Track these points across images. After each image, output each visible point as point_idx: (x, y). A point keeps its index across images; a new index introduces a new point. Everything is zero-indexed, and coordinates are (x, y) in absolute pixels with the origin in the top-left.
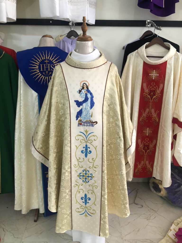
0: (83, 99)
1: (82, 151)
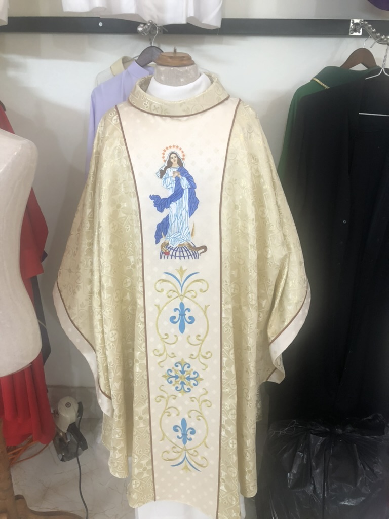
0: (170, 192)
1: (172, 319)
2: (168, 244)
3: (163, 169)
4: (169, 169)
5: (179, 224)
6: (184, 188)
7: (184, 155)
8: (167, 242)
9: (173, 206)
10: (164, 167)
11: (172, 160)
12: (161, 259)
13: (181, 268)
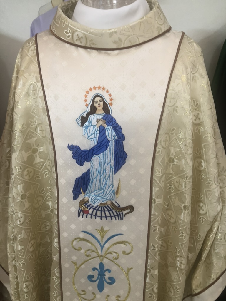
0: (94, 144)
1: (90, 278)
2: (88, 202)
3: (85, 115)
4: (92, 116)
5: (102, 180)
6: (109, 139)
7: (111, 100)
8: (86, 199)
9: (96, 159)
10: (86, 113)
11: (96, 105)
12: (79, 216)
13: (102, 228)
